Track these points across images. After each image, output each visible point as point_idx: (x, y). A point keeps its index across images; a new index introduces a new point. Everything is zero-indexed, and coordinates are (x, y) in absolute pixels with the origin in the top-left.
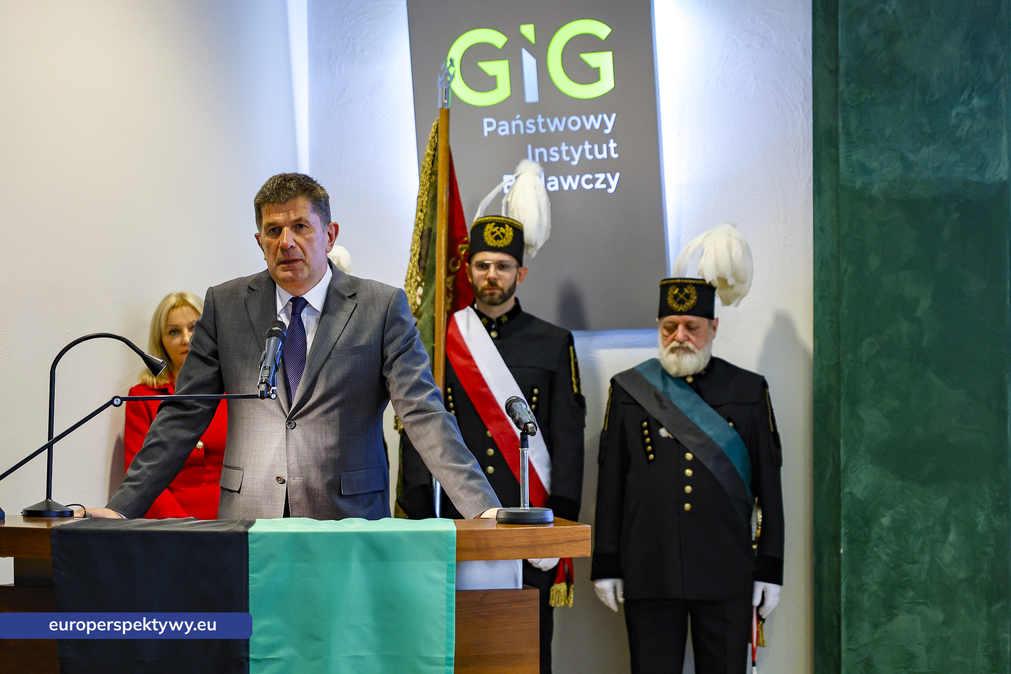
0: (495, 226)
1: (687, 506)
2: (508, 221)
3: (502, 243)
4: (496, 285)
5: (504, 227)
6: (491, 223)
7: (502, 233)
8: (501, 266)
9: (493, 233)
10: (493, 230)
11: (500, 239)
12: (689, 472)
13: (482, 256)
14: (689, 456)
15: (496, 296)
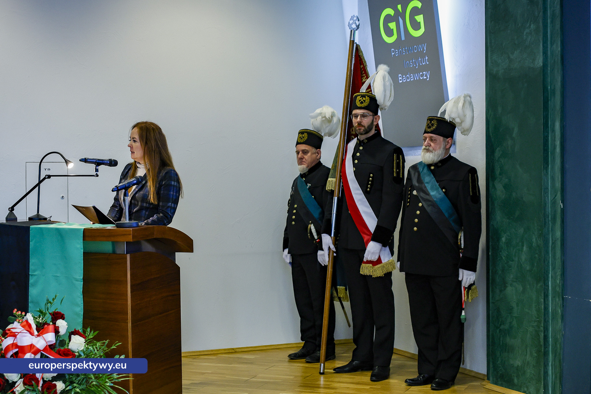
0: (361, 97)
1: (415, 229)
2: (367, 94)
3: (364, 105)
4: (361, 125)
5: (365, 97)
6: (359, 96)
7: (364, 100)
8: (363, 116)
9: (360, 101)
10: (360, 99)
11: (363, 103)
12: (418, 212)
13: (355, 112)
14: (420, 205)
15: (362, 130)
